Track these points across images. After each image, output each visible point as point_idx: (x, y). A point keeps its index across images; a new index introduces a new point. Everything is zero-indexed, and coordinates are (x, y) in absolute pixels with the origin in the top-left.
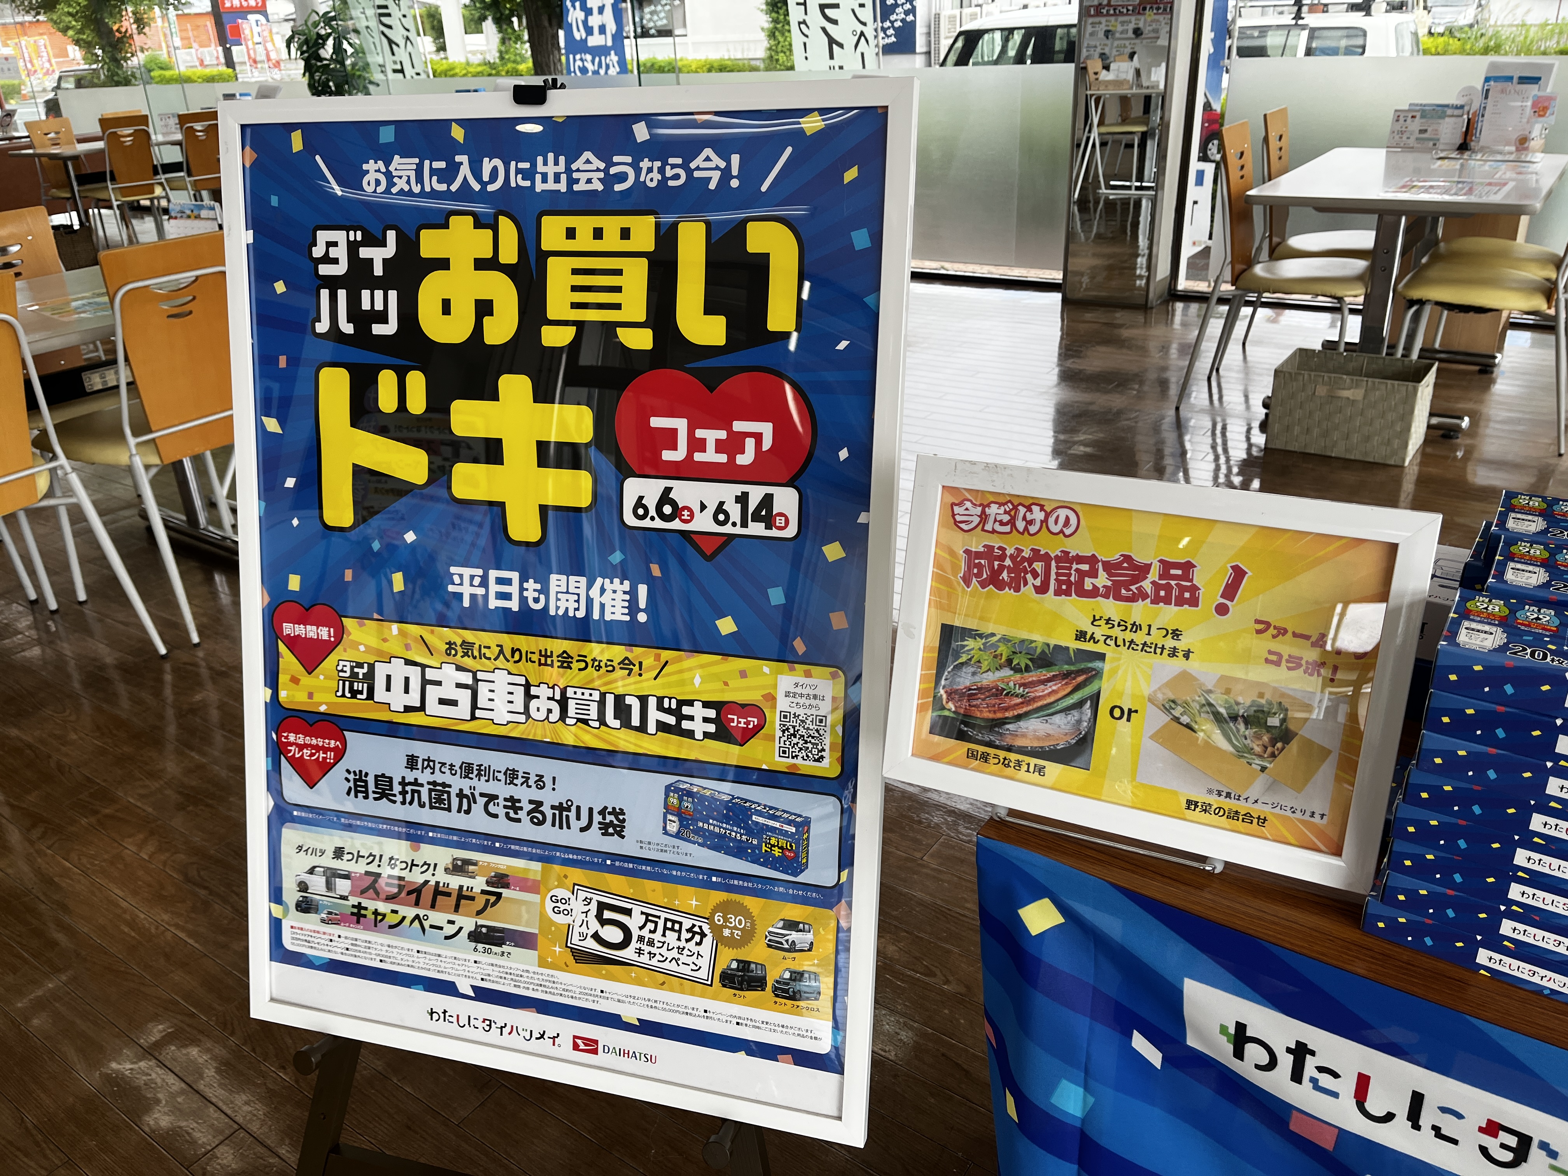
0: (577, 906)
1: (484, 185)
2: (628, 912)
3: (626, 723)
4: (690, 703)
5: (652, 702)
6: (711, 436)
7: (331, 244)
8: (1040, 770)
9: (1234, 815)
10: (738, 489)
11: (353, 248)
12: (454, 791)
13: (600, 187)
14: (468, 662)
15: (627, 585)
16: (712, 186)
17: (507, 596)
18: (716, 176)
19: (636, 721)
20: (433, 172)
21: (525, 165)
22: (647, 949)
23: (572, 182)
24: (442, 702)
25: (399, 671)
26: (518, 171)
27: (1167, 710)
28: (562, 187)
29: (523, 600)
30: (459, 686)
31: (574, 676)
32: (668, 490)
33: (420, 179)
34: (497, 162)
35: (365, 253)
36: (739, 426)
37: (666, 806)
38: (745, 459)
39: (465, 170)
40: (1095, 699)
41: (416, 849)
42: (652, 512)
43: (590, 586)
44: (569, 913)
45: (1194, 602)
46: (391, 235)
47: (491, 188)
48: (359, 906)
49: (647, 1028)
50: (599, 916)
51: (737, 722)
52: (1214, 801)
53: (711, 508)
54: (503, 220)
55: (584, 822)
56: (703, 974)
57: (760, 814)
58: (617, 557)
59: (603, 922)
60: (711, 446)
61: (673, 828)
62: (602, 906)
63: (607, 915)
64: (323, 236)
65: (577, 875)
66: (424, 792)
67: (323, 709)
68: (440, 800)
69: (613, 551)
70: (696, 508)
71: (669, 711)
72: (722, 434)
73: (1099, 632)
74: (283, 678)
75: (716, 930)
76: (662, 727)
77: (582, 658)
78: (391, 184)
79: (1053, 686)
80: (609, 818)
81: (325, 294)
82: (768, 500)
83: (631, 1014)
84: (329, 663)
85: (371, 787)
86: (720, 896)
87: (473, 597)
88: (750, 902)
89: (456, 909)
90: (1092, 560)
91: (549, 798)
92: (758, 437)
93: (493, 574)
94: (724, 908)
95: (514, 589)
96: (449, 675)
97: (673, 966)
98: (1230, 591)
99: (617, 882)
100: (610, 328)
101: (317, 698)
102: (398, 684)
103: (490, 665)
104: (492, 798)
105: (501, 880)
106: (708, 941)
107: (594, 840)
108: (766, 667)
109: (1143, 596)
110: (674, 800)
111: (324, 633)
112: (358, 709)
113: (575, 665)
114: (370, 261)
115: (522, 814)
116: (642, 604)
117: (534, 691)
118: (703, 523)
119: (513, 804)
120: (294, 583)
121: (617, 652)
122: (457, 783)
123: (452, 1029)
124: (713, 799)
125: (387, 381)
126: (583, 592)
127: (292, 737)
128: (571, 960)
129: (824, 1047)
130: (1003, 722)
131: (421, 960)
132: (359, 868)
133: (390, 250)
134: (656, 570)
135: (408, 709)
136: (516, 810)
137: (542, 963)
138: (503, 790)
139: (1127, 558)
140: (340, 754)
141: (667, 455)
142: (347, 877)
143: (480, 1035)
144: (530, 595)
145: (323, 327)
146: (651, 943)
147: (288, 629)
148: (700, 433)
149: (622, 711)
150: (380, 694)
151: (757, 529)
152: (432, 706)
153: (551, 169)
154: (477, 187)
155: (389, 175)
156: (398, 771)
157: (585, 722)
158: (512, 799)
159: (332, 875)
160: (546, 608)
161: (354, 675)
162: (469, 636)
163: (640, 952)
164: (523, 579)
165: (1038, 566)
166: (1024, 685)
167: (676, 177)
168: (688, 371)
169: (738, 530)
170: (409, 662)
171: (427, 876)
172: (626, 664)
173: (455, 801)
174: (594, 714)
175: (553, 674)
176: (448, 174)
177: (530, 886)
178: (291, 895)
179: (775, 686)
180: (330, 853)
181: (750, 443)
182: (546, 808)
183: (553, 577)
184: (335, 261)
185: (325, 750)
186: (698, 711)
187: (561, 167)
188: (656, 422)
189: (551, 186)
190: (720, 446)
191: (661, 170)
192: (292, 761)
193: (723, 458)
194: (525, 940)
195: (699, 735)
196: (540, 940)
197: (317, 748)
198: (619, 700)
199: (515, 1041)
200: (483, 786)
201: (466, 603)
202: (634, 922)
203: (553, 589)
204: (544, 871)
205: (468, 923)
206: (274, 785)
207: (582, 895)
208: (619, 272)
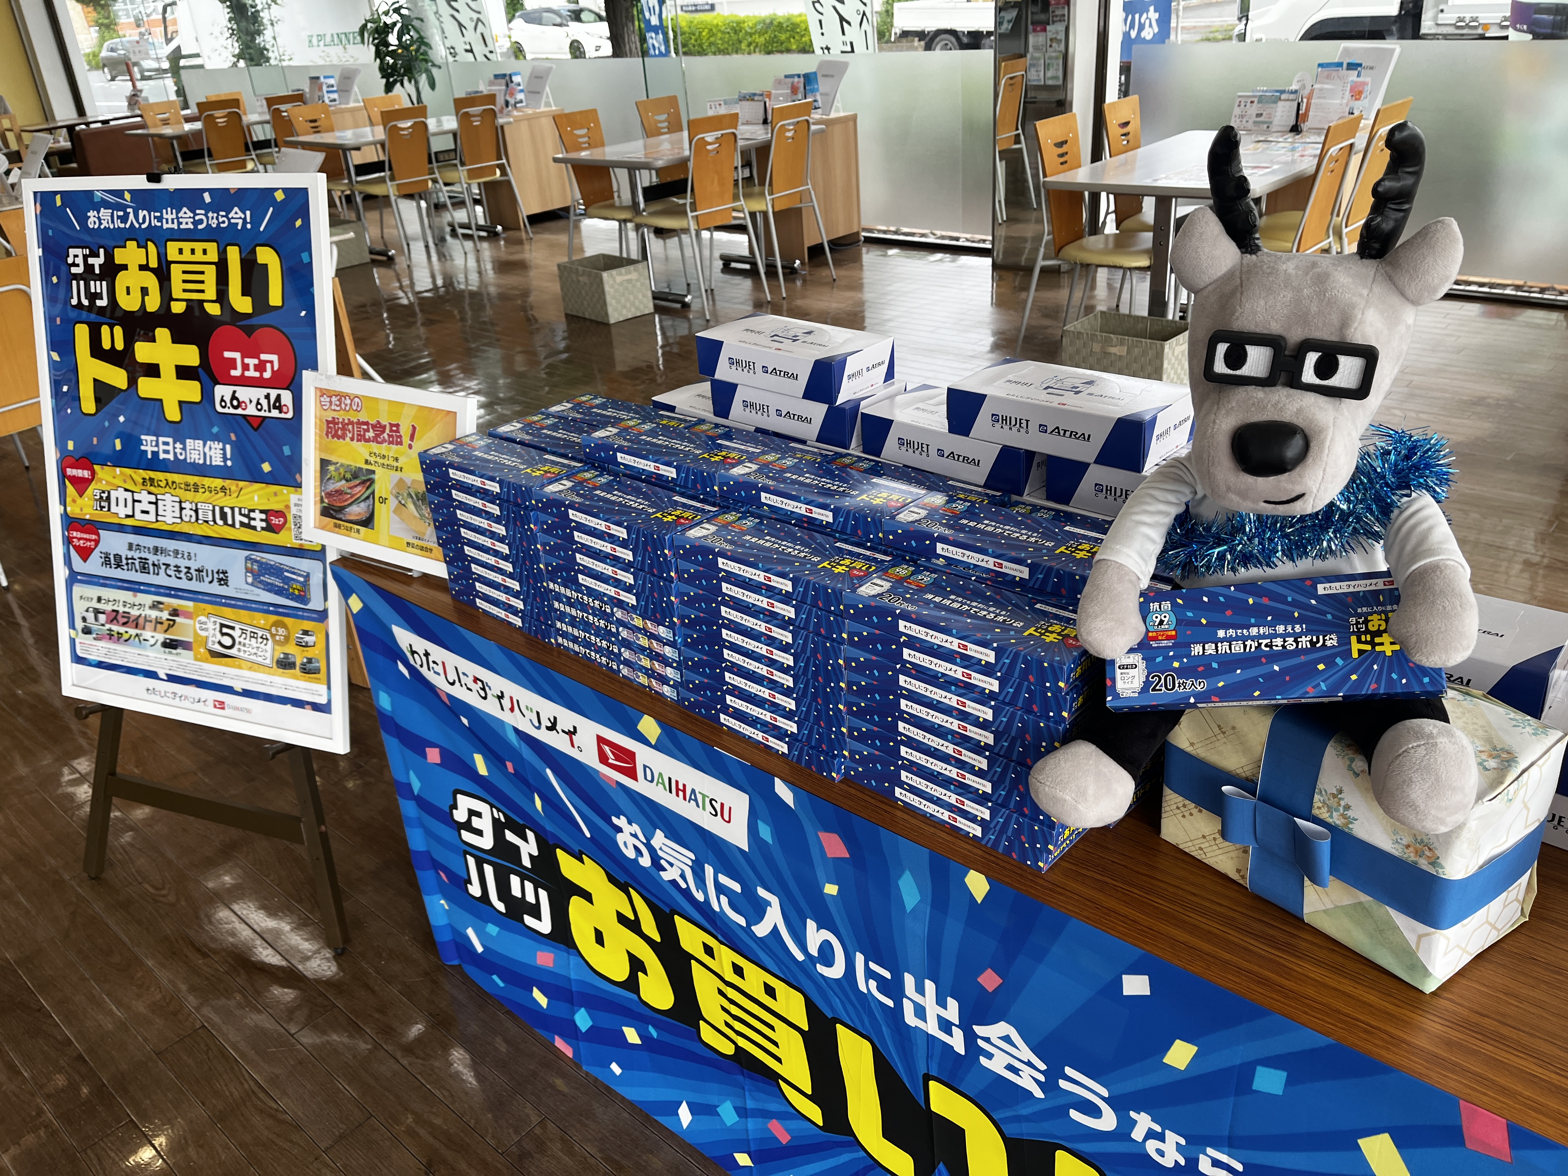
0: (210, 626)
1: (140, 224)
2: (233, 628)
3: (226, 523)
4: (253, 511)
5: (237, 510)
6: (252, 362)
7: (76, 256)
8: (358, 531)
9: (422, 548)
10: (265, 391)
11: (85, 257)
12: (150, 562)
13: (192, 227)
14: (152, 489)
15: (221, 445)
16: (239, 227)
17: (167, 452)
18: (240, 222)
19: (230, 522)
20: (118, 217)
21: (158, 214)
22: (243, 648)
23: (180, 223)
24: (143, 512)
25: (120, 494)
26: (155, 217)
27: (397, 497)
28: (175, 226)
29: (175, 454)
30: (150, 503)
31: (200, 496)
32: (234, 392)
33: (113, 222)
34: (145, 212)
35: (91, 261)
36: (263, 357)
37: (246, 568)
38: (267, 375)
39: (131, 216)
40: (373, 493)
41: (135, 596)
42: (229, 405)
43: (204, 445)
44: (206, 630)
45: (401, 443)
46: (102, 251)
47: (144, 226)
48: (110, 630)
49: (248, 694)
50: (221, 631)
51: (275, 521)
52: (416, 542)
53: (254, 402)
54: (150, 245)
55: (210, 579)
56: (268, 662)
57: (287, 571)
58: (215, 430)
59: (223, 634)
60: (252, 367)
61: (250, 580)
62: (222, 626)
63: (225, 630)
64: (72, 252)
65: (209, 608)
66: (137, 562)
67: (88, 517)
68: (144, 568)
69: (212, 426)
70: (248, 402)
71: (244, 515)
72: (256, 361)
73: (372, 459)
74: (68, 500)
75: (273, 636)
76: (242, 524)
77: (203, 487)
78: (100, 224)
79: (359, 489)
80: (221, 576)
81: (74, 283)
82: (278, 397)
83: (238, 687)
84: (89, 491)
85: (113, 562)
86: (274, 618)
87: (153, 452)
88: (288, 621)
89: (155, 630)
90: (367, 423)
91: (194, 565)
92: (271, 362)
93: (161, 439)
94: (276, 624)
95: (170, 448)
96: (144, 497)
97: (253, 657)
98: (412, 438)
99: (227, 611)
100: (201, 302)
101: (85, 511)
102: (121, 502)
103: (162, 490)
104: (167, 565)
105: (175, 613)
106: (270, 642)
107: (216, 589)
108: (285, 490)
109: (384, 441)
110: (249, 565)
111: (86, 474)
112: (103, 516)
113: (201, 490)
114: (93, 265)
115: (182, 575)
116: (229, 456)
117: (184, 505)
118: (251, 410)
119: (177, 568)
120: (71, 445)
121: (218, 483)
122: (152, 558)
123: (157, 698)
124: (266, 564)
125: (105, 330)
126: (201, 449)
127: (75, 534)
128: (208, 655)
129: (323, 701)
130: (344, 508)
131: (141, 659)
132: (109, 608)
133: (101, 260)
134: (233, 437)
135: (127, 516)
136: (180, 572)
137: (196, 659)
138: (171, 560)
139: (379, 422)
140: (97, 542)
141: (234, 373)
142: (103, 613)
143: (170, 701)
144: (178, 451)
145: (74, 302)
146: (244, 645)
147: (70, 472)
148: (247, 361)
149: (223, 516)
150: (114, 509)
151: (275, 413)
152: (138, 515)
153: (170, 217)
154: (137, 226)
155: (99, 218)
156: (124, 552)
157: (207, 522)
158: (176, 566)
159: (97, 612)
160: (185, 459)
161: (101, 497)
162: (152, 474)
163: (239, 650)
164: (175, 443)
165: (350, 427)
166: (351, 488)
167: (224, 222)
168: (238, 327)
169: (267, 414)
170: (126, 490)
171: (140, 612)
172: (223, 489)
173: (151, 568)
174: (210, 518)
175: (190, 495)
176: (124, 219)
177: (188, 615)
178: (79, 625)
179: (289, 500)
180: (95, 600)
181: (268, 365)
182: (192, 571)
183: (188, 441)
184: (78, 265)
185: (90, 540)
186: (257, 515)
187: (174, 216)
188: (227, 354)
189: (170, 226)
190: (257, 368)
191: (217, 218)
192: (75, 547)
193: (257, 374)
194: (186, 646)
195: (259, 529)
196: (194, 646)
197: (86, 540)
198: (222, 509)
199: (186, 704)
200: (163, 559)
201: (149, 456)
202: (236, 634)
203: (188, 448)
204: (195, 607)
205: (161, 637)
206: (68, 562)
207: (213, 619)
208: (202, 273)
